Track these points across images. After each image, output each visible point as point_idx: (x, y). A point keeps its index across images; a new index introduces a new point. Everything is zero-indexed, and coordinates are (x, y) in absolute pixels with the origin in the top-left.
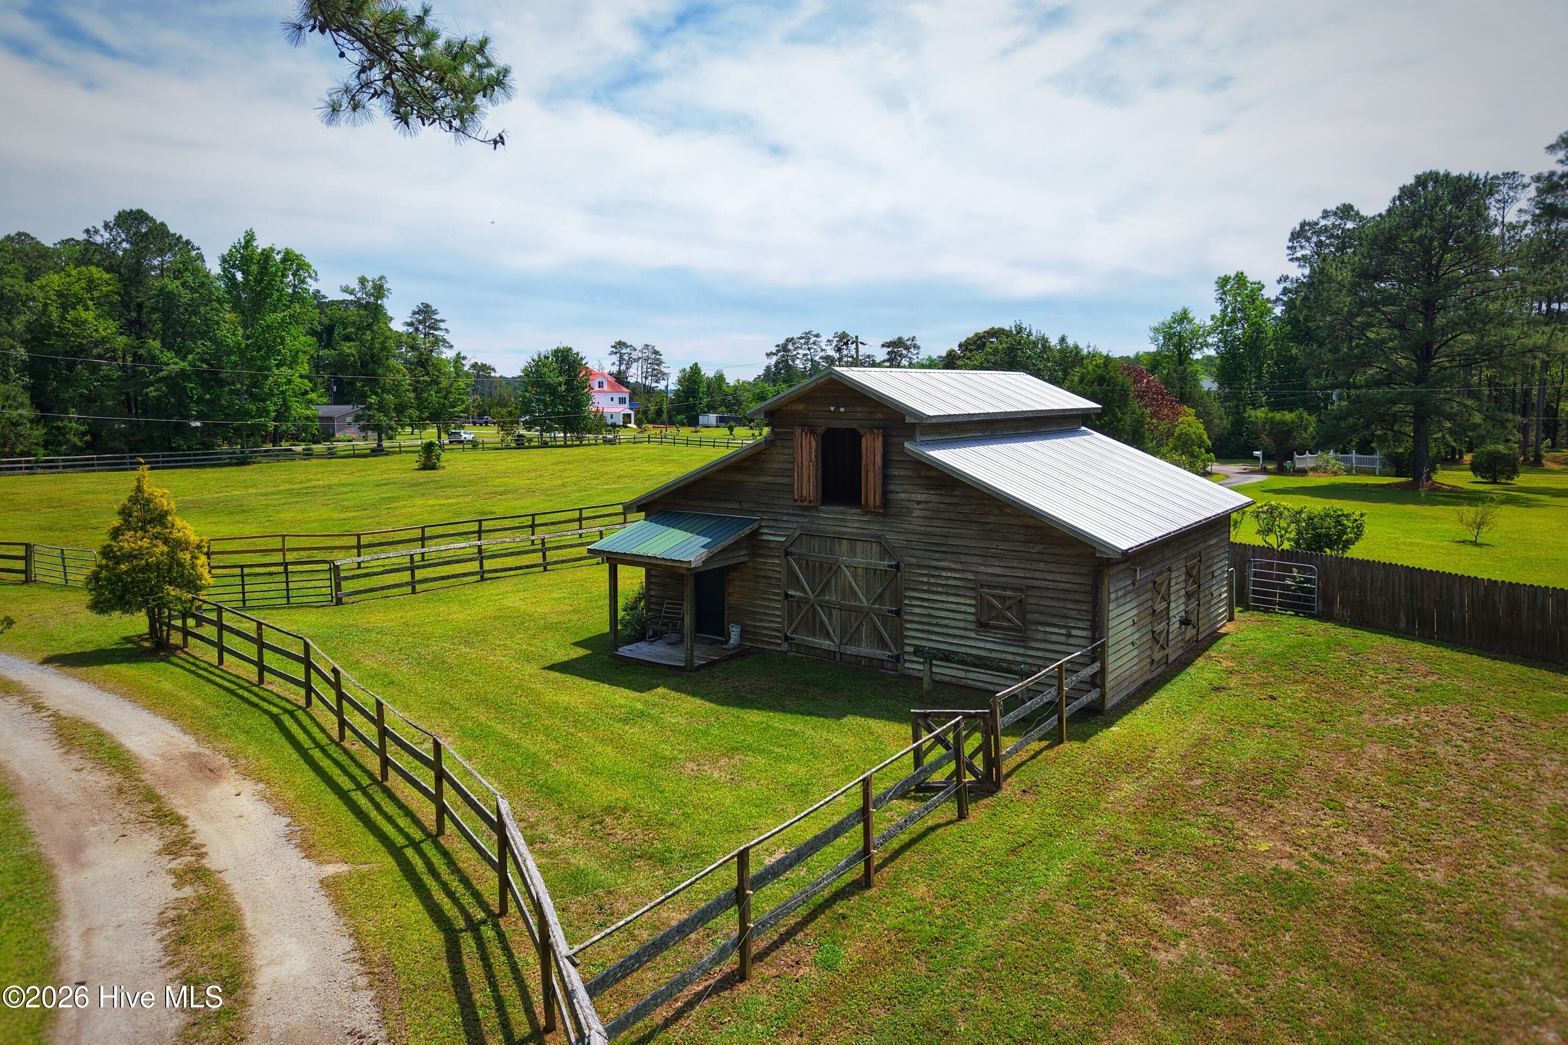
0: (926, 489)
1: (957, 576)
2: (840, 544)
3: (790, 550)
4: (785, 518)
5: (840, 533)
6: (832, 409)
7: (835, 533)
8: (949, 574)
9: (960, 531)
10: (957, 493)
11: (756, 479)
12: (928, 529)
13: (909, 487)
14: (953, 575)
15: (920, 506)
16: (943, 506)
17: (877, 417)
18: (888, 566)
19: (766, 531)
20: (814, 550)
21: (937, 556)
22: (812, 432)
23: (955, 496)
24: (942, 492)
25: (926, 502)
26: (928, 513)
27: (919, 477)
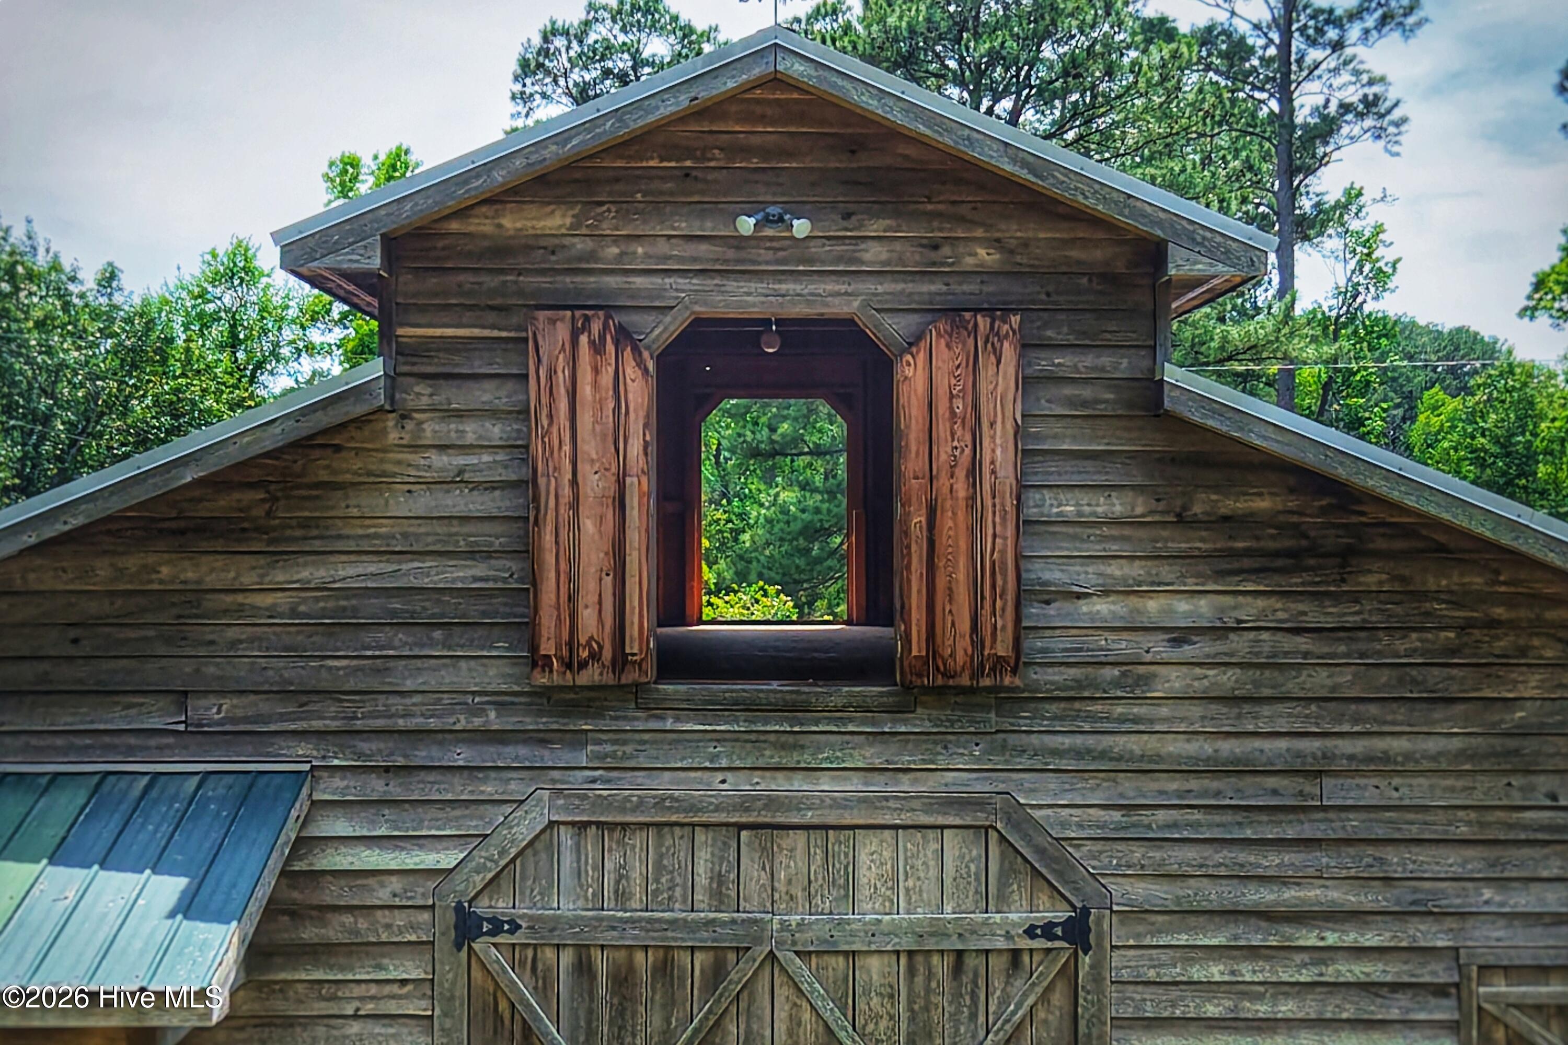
0: (1220, 574)
1: (1371, 939)
2: (768, 855)
3: (482, 908)
4: (461, 756)
5: (772, 803)
6: (746, 225)
7: (745, 804)
8: (1332, 938)
9: (1380, 744)
10: (1371, 580)
11: (280, 576)
12: (1227, 747)
13: (1136, 570)
14: (1351, 938)
15: (1188, 652)
16: (1302, 642)
17: (969, 262)
18: (1030, 932)
19: (340, 827)
20: (622, 897)
21: (1271, 861)
22: (624, 336)
23: (1355, 597)
24: (1295, 582)
25: (1219, 632)
26: (1227, 679)
27: (1182, 521)
